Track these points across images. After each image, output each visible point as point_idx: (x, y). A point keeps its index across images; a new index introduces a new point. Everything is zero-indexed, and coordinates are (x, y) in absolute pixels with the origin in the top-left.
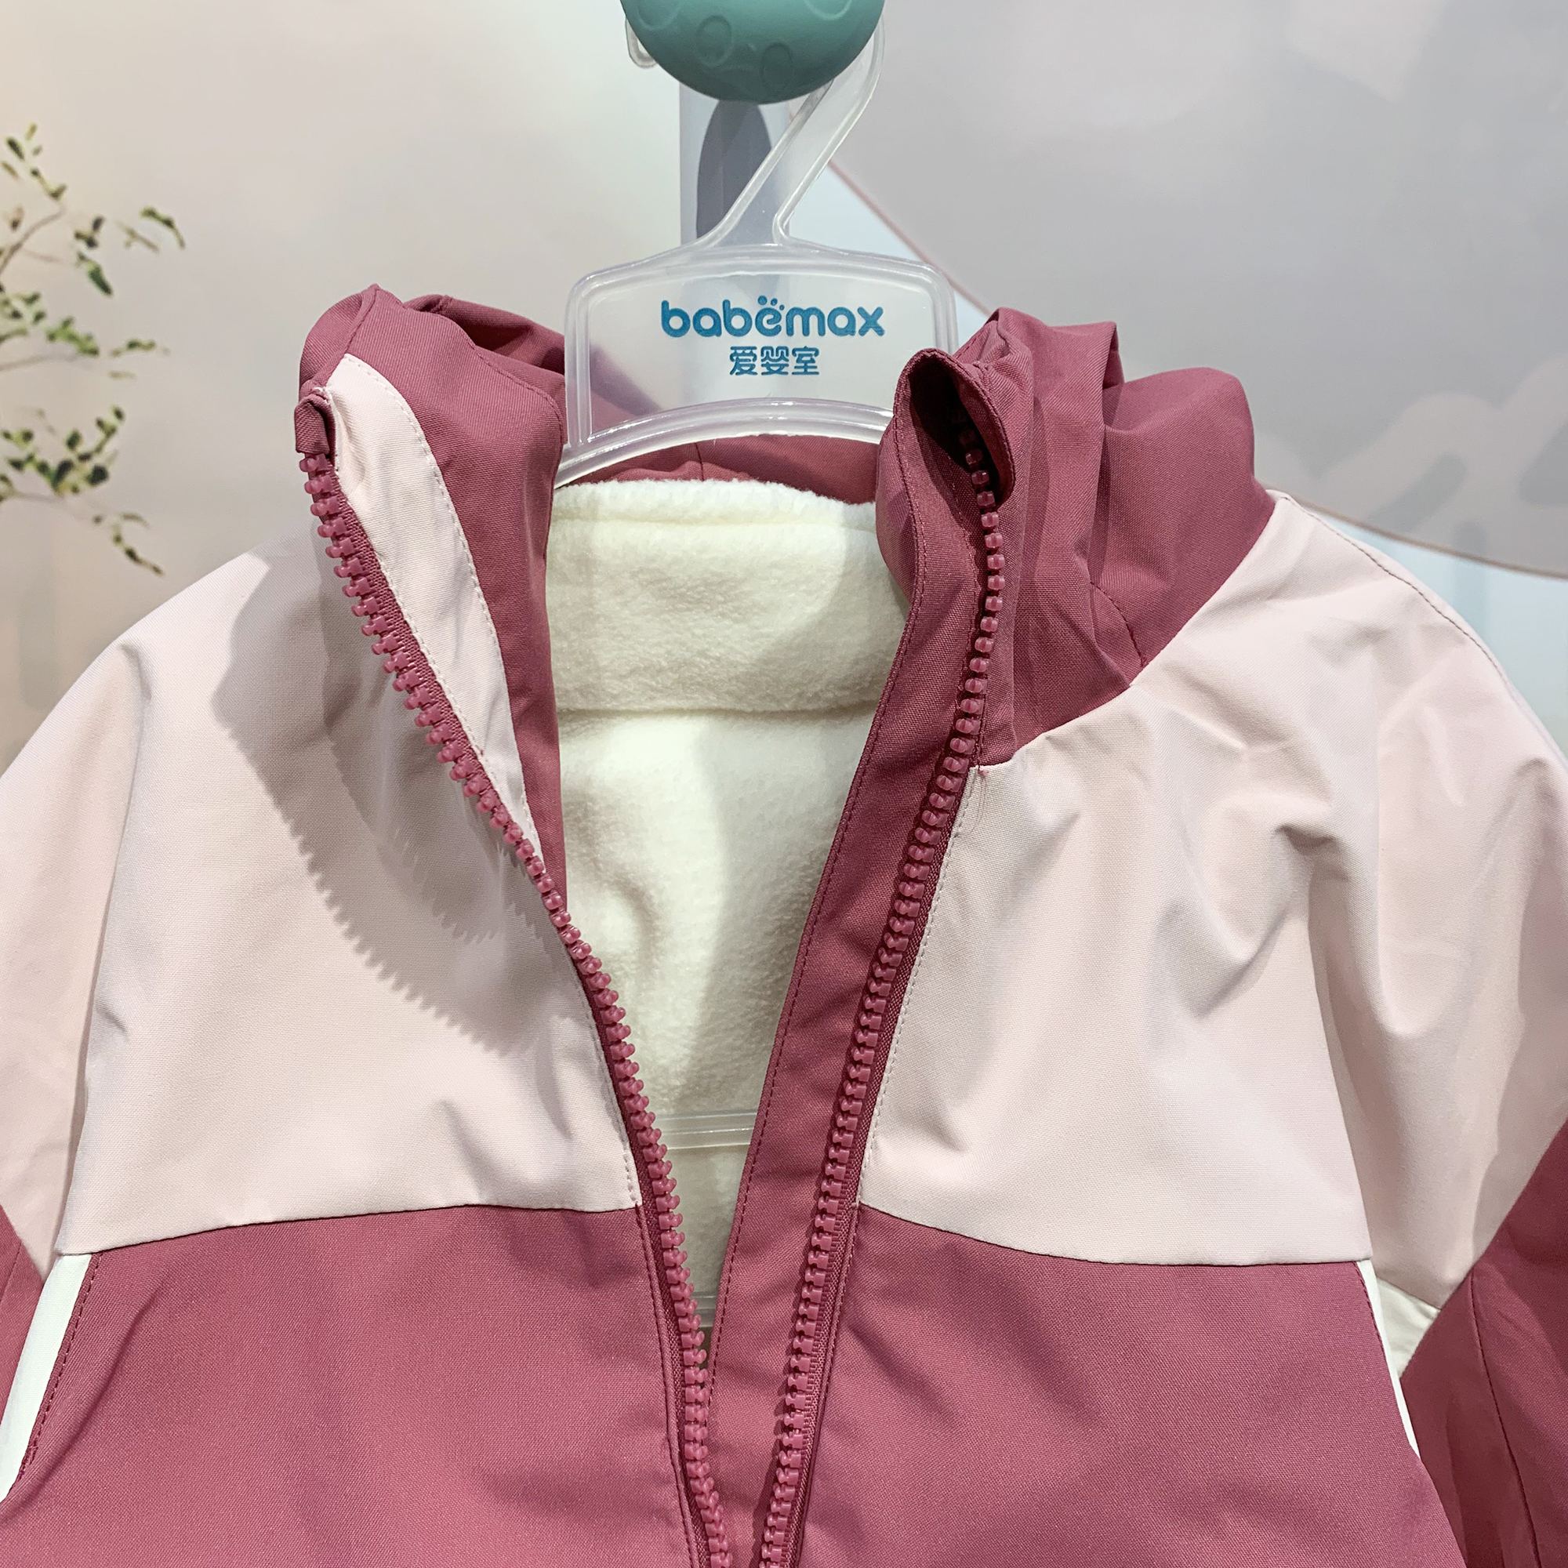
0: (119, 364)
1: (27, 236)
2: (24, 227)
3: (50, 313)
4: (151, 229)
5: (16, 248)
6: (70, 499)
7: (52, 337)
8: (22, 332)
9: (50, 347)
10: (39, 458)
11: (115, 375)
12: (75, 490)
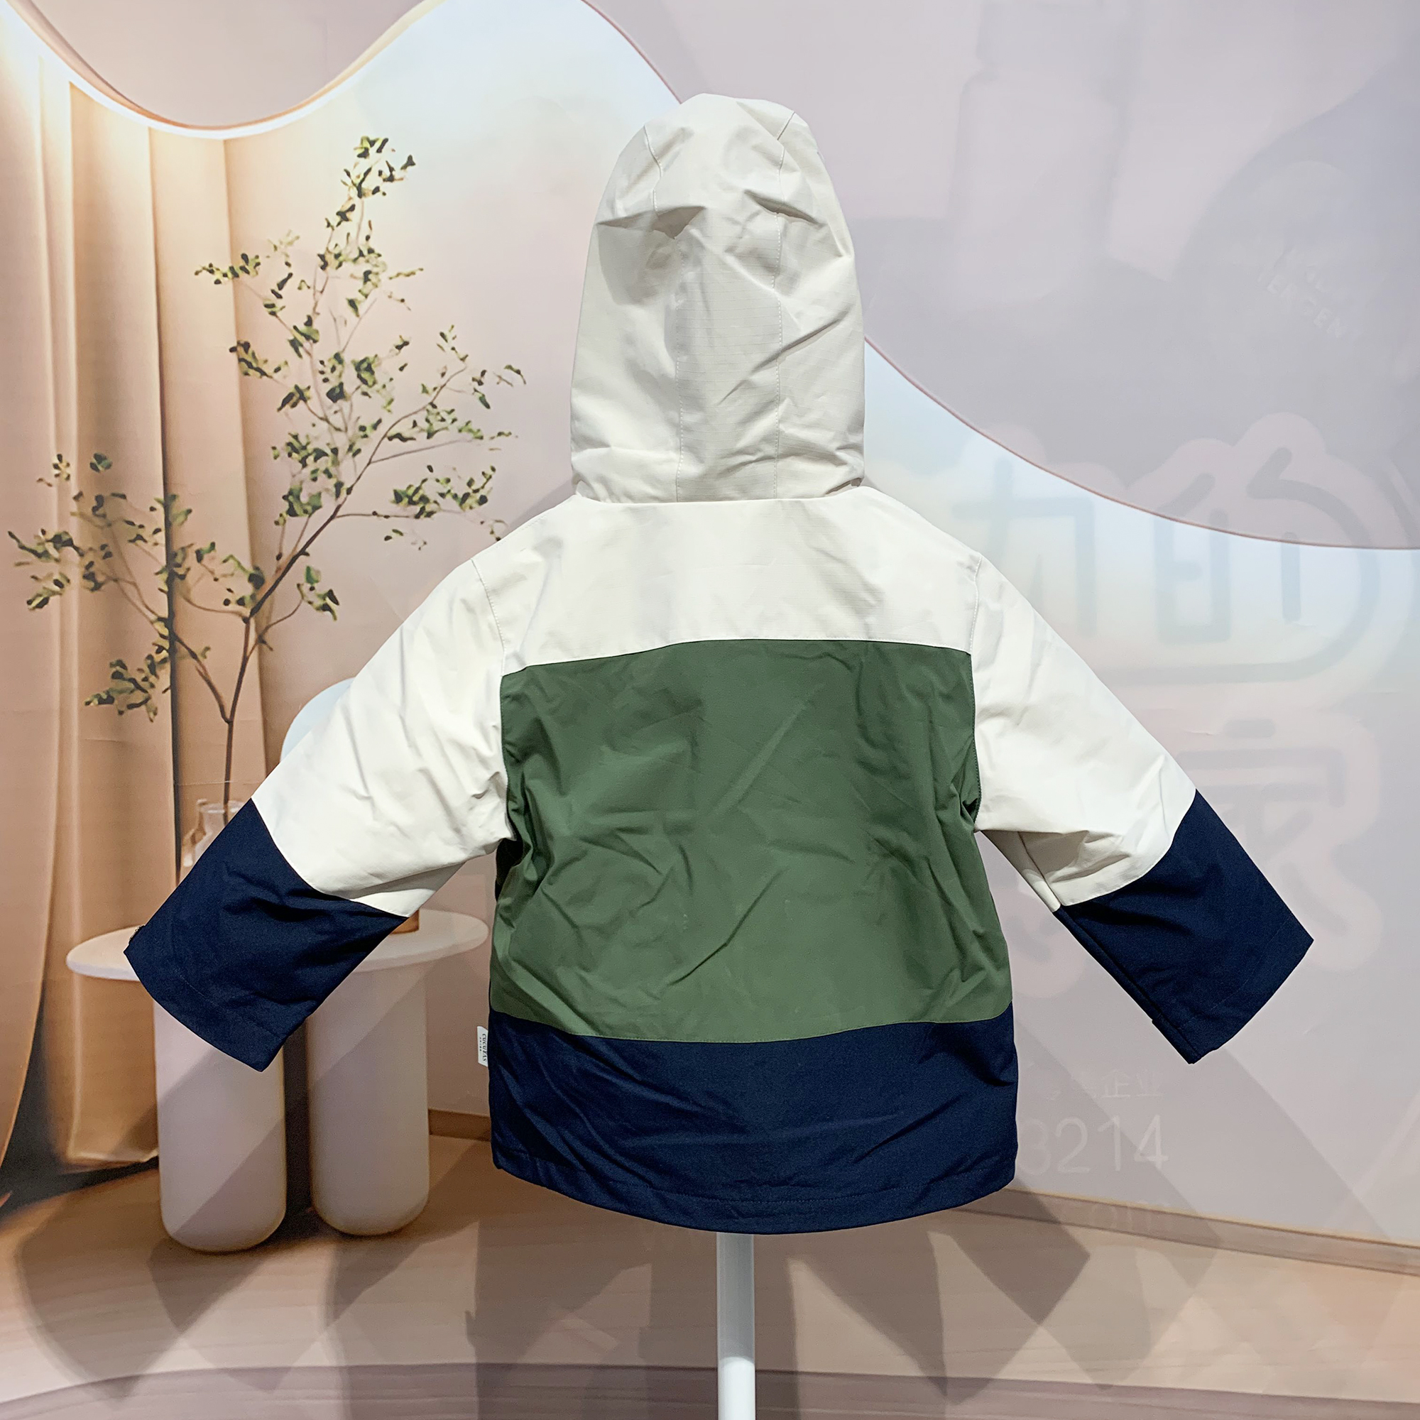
0: (494, 444)
1: (448, 380)
2: (447, 376)
3: (459, 418)
4: (509, 375)
5: (443, 386)
6: (469, 512)
7: (460, 431)
8: (446, 428)
9: (460, 435)
10: (453, 492)
11: (491, 449)
12: (471, 508)
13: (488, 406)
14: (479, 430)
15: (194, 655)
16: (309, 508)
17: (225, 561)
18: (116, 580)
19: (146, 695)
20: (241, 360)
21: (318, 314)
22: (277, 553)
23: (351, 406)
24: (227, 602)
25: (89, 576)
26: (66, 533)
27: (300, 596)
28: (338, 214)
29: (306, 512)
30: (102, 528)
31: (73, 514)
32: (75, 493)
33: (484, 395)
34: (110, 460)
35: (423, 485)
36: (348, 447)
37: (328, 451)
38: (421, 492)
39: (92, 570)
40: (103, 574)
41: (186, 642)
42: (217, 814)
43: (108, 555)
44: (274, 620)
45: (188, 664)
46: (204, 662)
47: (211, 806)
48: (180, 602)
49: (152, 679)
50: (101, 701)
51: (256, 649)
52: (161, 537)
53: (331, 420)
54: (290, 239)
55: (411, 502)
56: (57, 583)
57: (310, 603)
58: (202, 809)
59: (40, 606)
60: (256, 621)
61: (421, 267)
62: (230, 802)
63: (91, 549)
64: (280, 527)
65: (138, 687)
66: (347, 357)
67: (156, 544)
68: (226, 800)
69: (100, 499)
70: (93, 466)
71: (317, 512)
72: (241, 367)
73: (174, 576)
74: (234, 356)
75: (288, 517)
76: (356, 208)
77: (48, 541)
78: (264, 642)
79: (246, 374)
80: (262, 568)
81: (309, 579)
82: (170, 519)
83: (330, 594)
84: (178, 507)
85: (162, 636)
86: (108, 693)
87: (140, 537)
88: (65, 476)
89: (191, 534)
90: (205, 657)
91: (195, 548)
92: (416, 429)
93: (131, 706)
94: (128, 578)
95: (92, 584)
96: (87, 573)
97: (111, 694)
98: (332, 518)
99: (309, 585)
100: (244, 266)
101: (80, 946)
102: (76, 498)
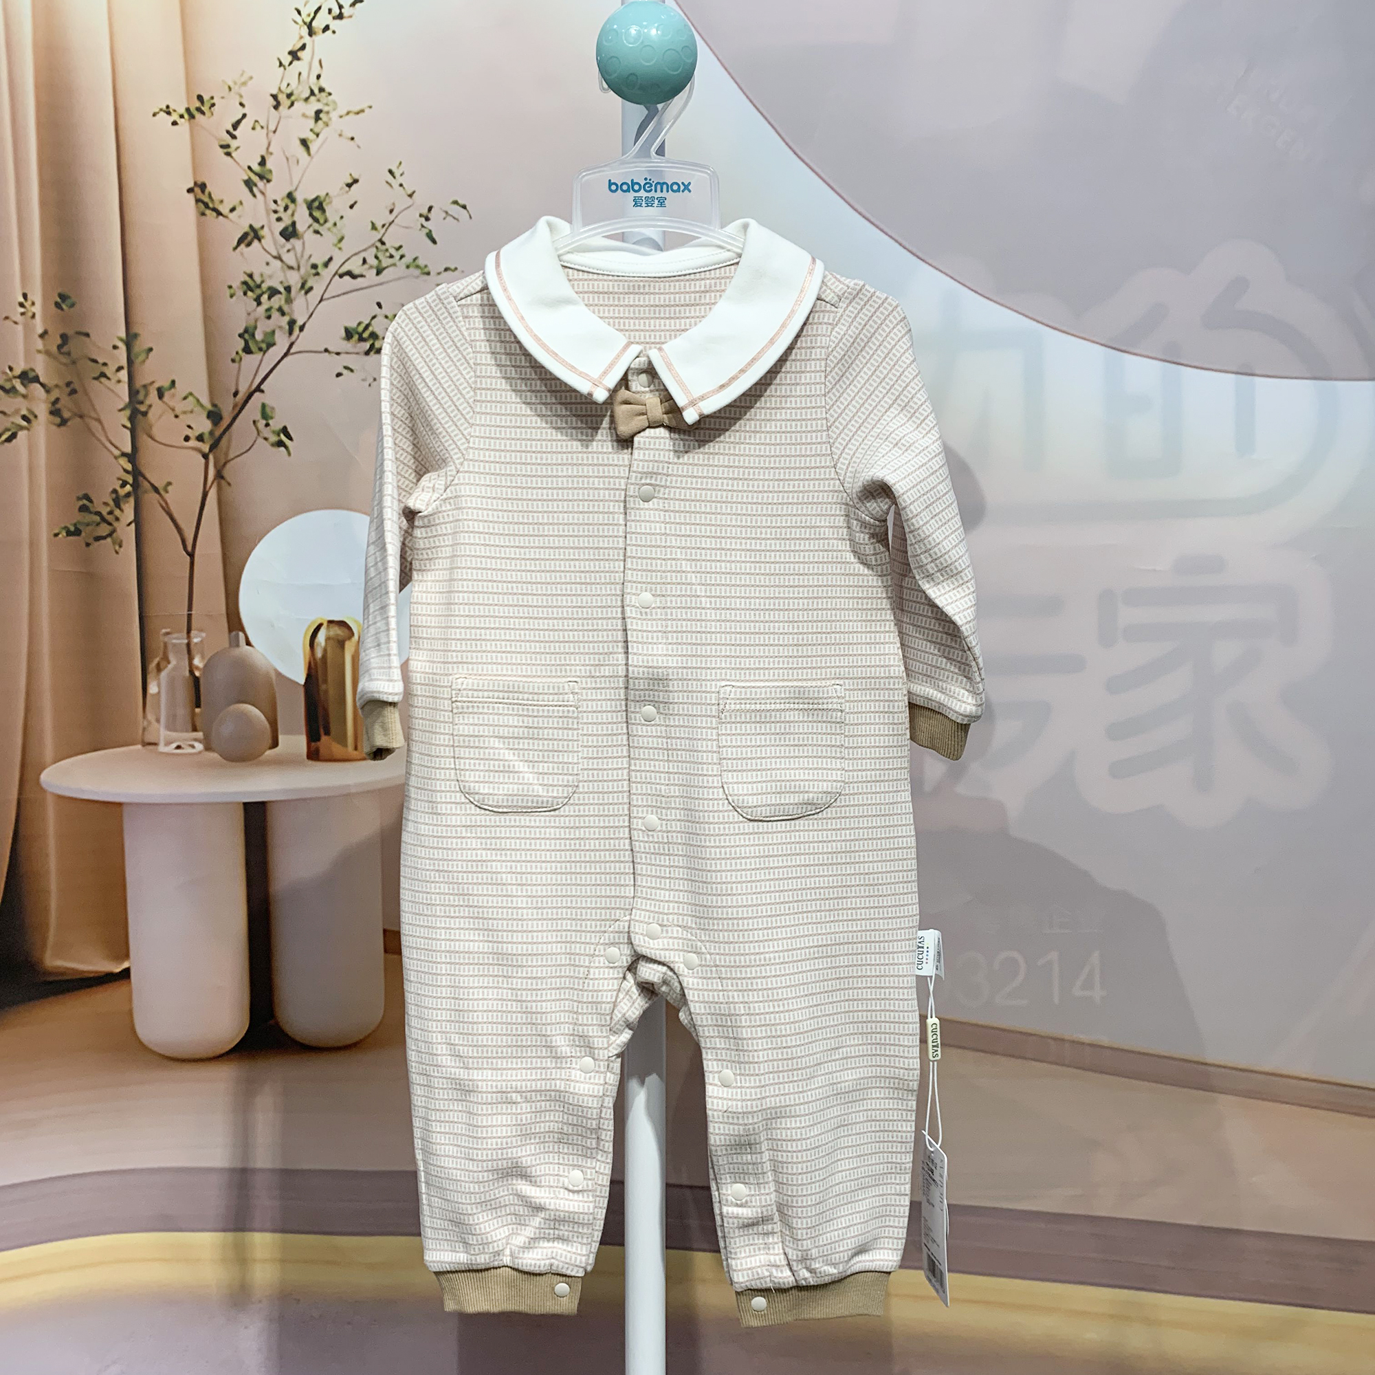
0: (440, 279)
1: (396, 217)
3: (407, 255)
4: (456, 210)
5: (391, 223)
7: (408, 267)
8: (394, 265)
9: (407, 271)
13: (434, 242)
14: (426, 266)
15: (156, 490)
16: (264, 346)
17: (185, 398)
18: (81, 417)
19: (110, 528)
20: (198, 201)
21: (271, 154)
22: (234, 391)
23: (304, 244)
24: (187, 439)
25: (55, 412)
26: (33, 370)
27: (256, 432)
28: (290, 53)
29: (260, 349)
30: (65, 364)
31: (39, 352)
32: (40, 331)
33: (430, 231)
34: (74, 299)
35: (373, 322)
36: (300, 285)
37: (282, 290)
38: (370, 329)
39: (58, 406)
40: (69, 410)
41: (148, 475)
42: (180, 644)
43: (74, 392)
44: (231, 456)
45: (151, 497)
46: (166, 496)
47: (175, 635)
48: (144, 439)
49: (117, 512)
50: (69, 533)
51: (215, 484)
52: (124, 375)
53: (284, 257)
54: (243, 80)
55: (361, 339)
56: (24, 418)
57: (266, 439)
58: (166, 639)
59: (9, 440)
60: (215, 458)
61: (370, 104)
62: (193, 633)
63: (57, 386)
64: (236, 365)
65: (103, 519)
66: (299, 197)
67: (119, 381)
68: (189, 631)
69: (64, 338)
70: (57, 305)
71: (271, 350)
72: (197, 208)
73: (136, 413)
74: (191, 197)
75: (243, 354)
76: (307, 47)
77: (15, 377)
78: (222, 477)
79: (203, 214)
80: (220, 405)
81: (265, 415)
82: (133, 358)
83: (285, 431)
84: (140, 345)
85: (126, 471)
86: (75, 525)
87: (103, 375)
88: (30, 314)
89: (152, 372)
90: (167, 492)
91: (157, 385)
92: (366, 266)
93: (98, 539)
94: (93, 414)
95: (58, 420)
96: (53, 409)
97: (78, 526)
98: (286, 355)
99: (264, 422)
100: (200, 107)
101: (51, 768)
102: (42, 336)
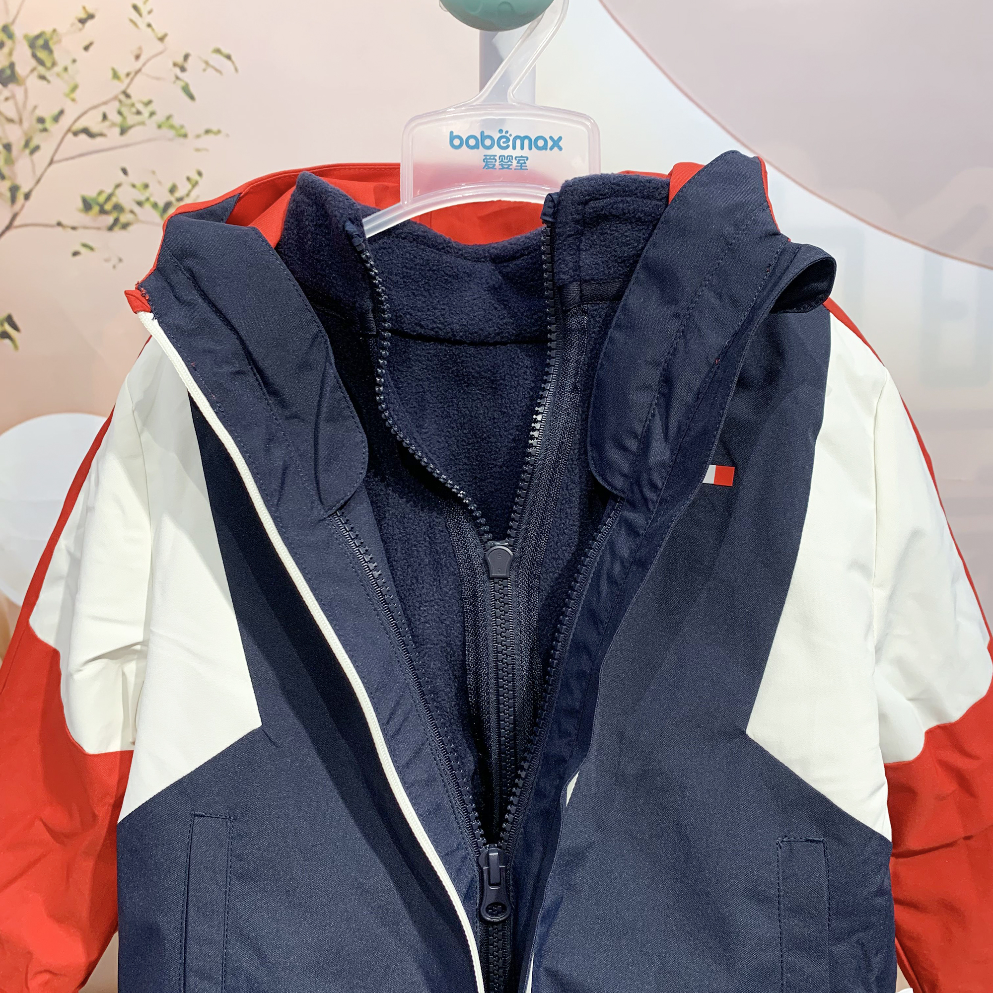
0: (199, 143)
1: (144, 64)
2: (143, 59)
3: (158, 111)
4: (218, 60)
5: (138, 72)
7: (159, 127)
8: (143, 123)
9: (160, 131)
10: (152, 199)
11: (198, 150)
13: (192, 97)
14: (182, 127)
23: (26, 91)
33: (187, 84)
35: (117, 191)
36: (23, 143)
38: (114, 200)
55: (103, 211)
66: (18, 32)
83: (10, 320)
92: (107, 123)
98: (8, 228)
